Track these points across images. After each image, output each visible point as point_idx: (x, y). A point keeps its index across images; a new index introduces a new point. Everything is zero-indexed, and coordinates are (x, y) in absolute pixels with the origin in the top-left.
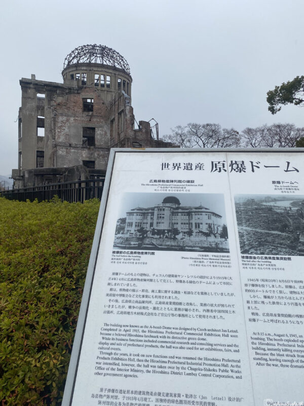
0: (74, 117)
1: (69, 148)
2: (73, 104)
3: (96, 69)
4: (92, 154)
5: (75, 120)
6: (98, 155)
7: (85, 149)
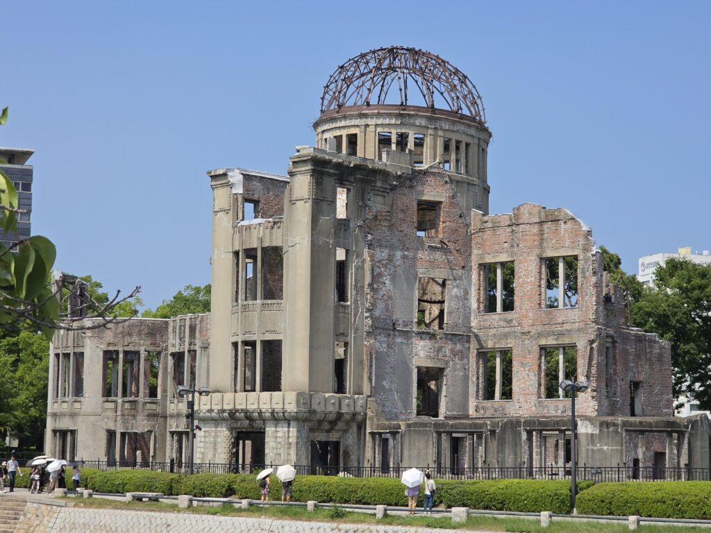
0: (402, 250)
1: (391, 332)
2: (401, 215)
3: (447, 128)
4: (440, 349)
5: (404, 257)
6: (452, 351)
7: (424, 336)
